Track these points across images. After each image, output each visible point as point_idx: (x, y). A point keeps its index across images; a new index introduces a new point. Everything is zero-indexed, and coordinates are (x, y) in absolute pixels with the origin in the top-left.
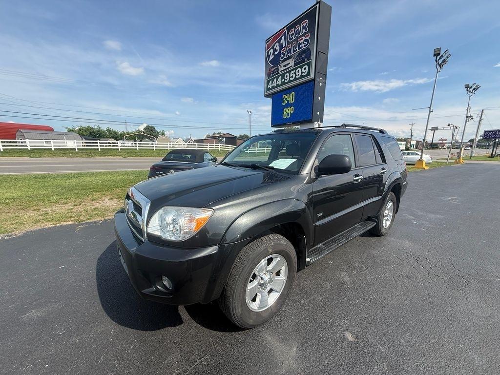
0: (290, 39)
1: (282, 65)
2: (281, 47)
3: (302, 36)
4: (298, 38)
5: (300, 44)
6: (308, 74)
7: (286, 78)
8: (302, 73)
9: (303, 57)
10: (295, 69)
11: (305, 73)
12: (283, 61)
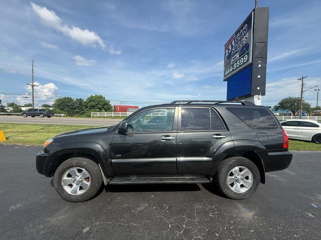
0: (237, 40)
1: (232, 58)
2: (232, 46)
3: (243, 36)
4: (241, 38)
5: (242, 41)
6: (248, 60)
7: (234, 67)
8: (244, 60)
9: (245, 50)
10: (240, 59)
11: (245, 60)
12: (233, 56)
